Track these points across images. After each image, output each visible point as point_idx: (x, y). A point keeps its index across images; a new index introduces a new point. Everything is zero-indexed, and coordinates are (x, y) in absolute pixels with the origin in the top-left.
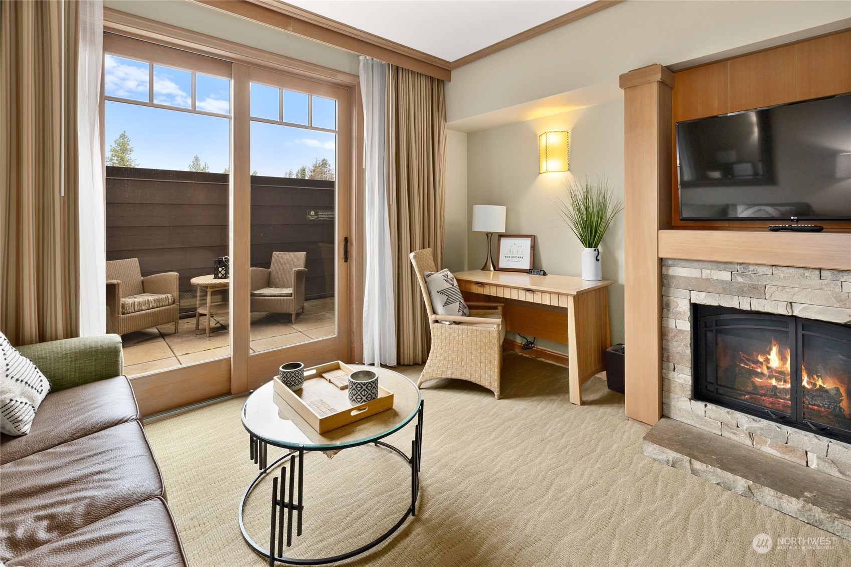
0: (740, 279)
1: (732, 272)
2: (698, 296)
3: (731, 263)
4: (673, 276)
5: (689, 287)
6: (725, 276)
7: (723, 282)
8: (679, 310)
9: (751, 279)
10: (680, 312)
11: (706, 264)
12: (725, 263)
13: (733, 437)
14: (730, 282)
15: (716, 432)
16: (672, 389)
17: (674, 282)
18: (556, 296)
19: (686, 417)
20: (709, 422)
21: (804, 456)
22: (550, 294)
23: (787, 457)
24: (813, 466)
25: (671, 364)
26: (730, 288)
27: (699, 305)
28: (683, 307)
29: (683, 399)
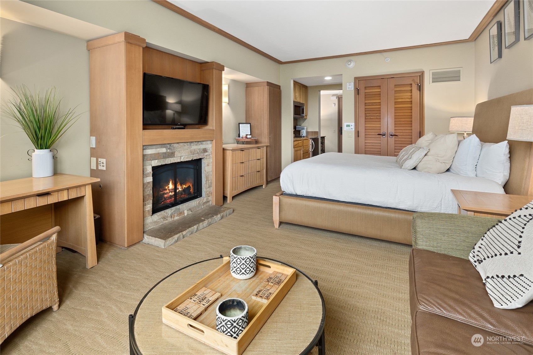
0: (168, 151)
1: (166, 148)
2: (154, 163)
3: (166, 144)
4: (146, 155)
5: (152, 159)
6: (164, 150)
7: (163, 153)
9: (172, 150)
10: (148, 173)
11: (158, 146)
12: (164, 144)
13: (166, 221)
14: (166, 153)
15: (161, 224)
16: (145, 215)
17: (146, 157)
18: (75, 189)
19: (151, 226)
20: (159, 222)
21: (184, 213)
22: (68, 190)
23: (180, 217)
24: (186, 215)
25: (145, 202)
26: (165, 155)
27: (155, 166)
28: (149, 170)
29: (149, 217)
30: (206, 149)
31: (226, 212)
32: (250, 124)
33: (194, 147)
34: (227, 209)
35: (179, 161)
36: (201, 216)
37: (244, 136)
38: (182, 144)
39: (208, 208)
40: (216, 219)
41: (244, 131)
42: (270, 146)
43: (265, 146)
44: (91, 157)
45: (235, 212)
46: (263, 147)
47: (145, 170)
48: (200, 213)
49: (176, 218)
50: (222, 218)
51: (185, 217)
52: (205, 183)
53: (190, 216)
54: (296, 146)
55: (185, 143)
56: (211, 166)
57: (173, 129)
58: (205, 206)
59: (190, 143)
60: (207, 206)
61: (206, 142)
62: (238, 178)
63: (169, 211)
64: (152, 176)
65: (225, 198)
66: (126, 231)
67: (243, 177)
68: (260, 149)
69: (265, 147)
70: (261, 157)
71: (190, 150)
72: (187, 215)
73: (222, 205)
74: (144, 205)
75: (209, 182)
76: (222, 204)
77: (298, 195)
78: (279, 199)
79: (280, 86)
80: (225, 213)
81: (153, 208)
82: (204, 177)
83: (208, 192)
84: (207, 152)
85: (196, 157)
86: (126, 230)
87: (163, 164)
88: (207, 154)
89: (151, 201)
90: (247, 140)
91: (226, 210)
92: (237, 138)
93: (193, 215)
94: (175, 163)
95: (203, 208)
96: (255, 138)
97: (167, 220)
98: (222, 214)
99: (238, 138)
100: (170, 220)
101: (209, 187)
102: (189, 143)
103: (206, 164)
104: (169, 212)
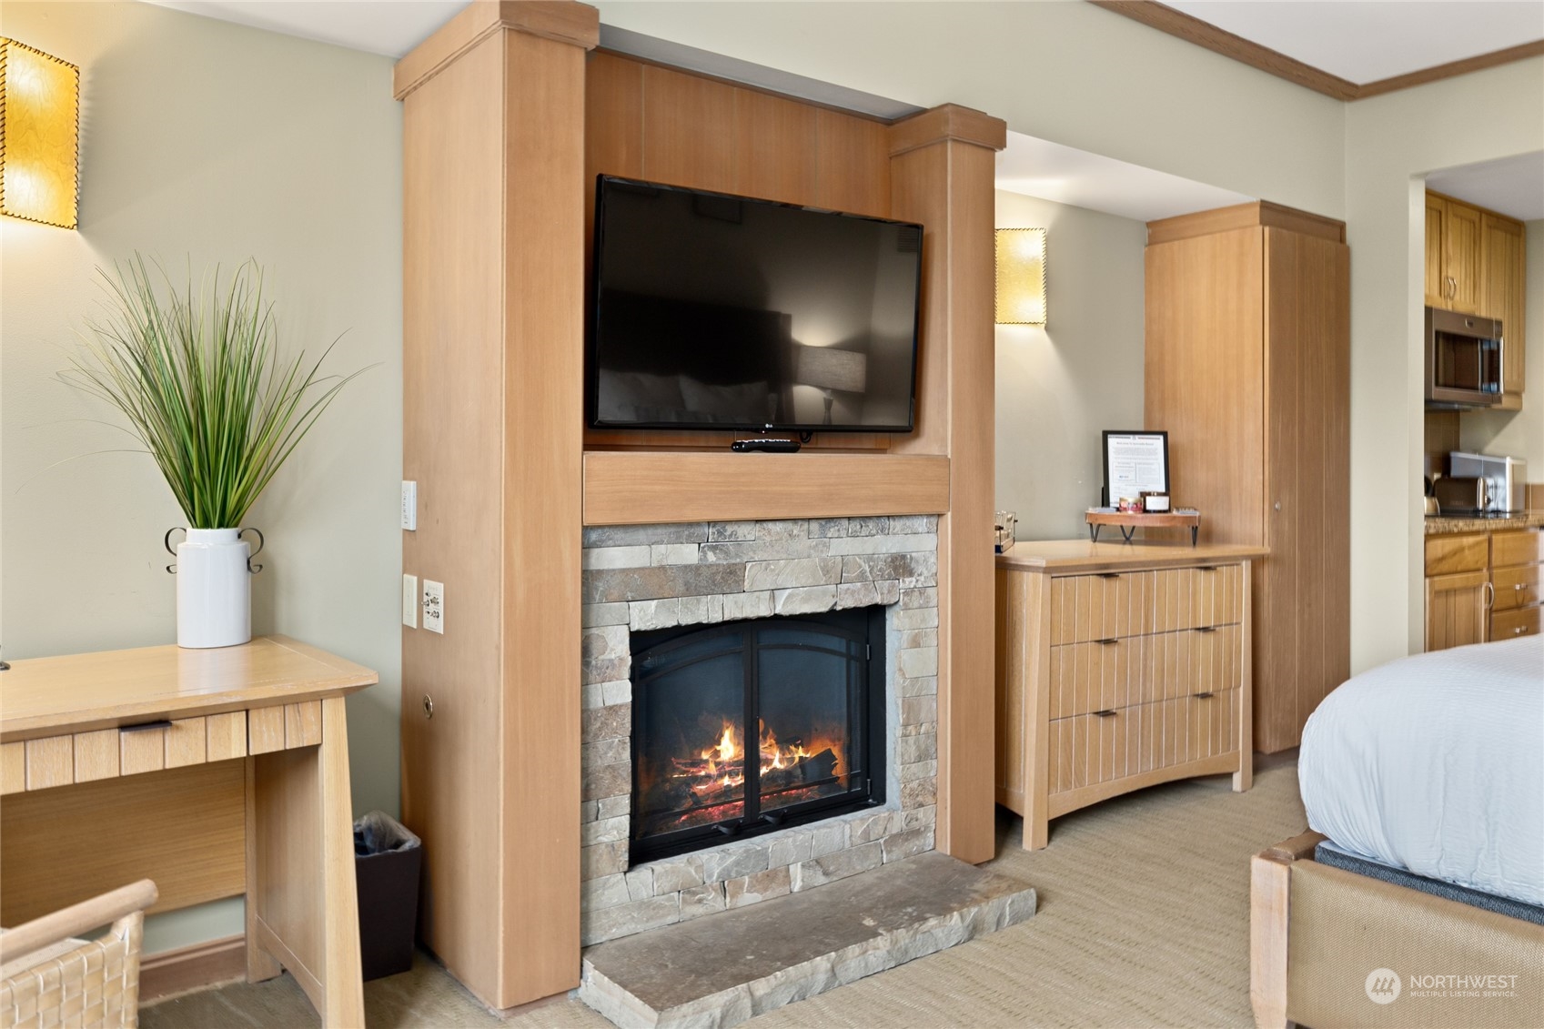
0: (711, 557)
1: (699, 544)
2: (642, 613)
3: (698, 524)
4: (600, 572)
5: (629, 594)
6: (688, 554)
7: (686, 568)
8: (608, 657)
9: (727, 553)
10: (611, 660)
11: (660, 531)
12: (690, 524)
13: (698, 910)
14: (697, 568)
15: (670, 919)
16: (593, 867)
17: (601, 586)
18: (275, 714)
19: (621, 921)
20: (660, 907)
21: (787, 875)
22: (247, 711)
23: (769, 894)
24: (797, 886)
25: (593, 803)
26: (697, 582)
27: (646, 632)
28: (617, 648)
29: (613, 880)
30: (903, 557)
31: (994, 902)
32: (1165, 434)
33: (843, 545)
34: (1004, 885)
35: (764, 611)
36: (866, 904)
37: (1131, 500)
38: (779, 527)
39: (914, 866)
40: (939, 933)
41: (1132, 476)
42: (1275, 560)
43: (1246, 557)
44: (404, 572)
45: (1048, 908)
46: (1233, 561)
47: (596, 647)
48: (867, 889)
49: (749, 899)
50: (974, 931)
51: (789, 901)
52: (899, 732)
53: (817, 898)
54: (1445, 566)
55: (795, 520)
56: (933, 651)
57: (736, 451)
58: (897, 852)
59: (821, 525)
60: (907, 856)
61: (908, 522)
62: (1081, 725)
63: (711, 860)
64: (632, 679)
65: (1007, 822)
66: (501, 935)
67: (1114, 722)
68: (1212, 575)
69: (1246, 566)
70: (1218, 616)
71: (824, 560)
72: (803, 889)
73: (989, 862)
74: (587, 819)
75: (923, 729)
76: (993, 856)
77: (1412, 876)
78: (1290, 880)
79: (1341, 226)
80: (988, 910)
81: (632, 836)
82: (897, 704)
83: (914, 785)
84: (911, 574)
85: (852, 597)
86: (501, 928)
87: (683, 623)
88: (909, 582)
89: (625, 802)
90: (1142, 521)
91: (997, 890)
92: (1091, 510)
93: (830, 893)
94: (745, 621)
95: (890, 862)
96: (1189, 513)
97: (700, 901)
98: (974, 910)
99: (1099, 510)
100: (715, 903)
101: (919, 759)
102: (814, 526)
103: (905, 637)
104: (714, 864)
